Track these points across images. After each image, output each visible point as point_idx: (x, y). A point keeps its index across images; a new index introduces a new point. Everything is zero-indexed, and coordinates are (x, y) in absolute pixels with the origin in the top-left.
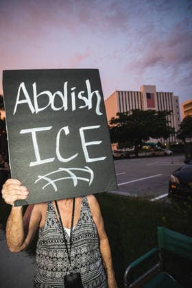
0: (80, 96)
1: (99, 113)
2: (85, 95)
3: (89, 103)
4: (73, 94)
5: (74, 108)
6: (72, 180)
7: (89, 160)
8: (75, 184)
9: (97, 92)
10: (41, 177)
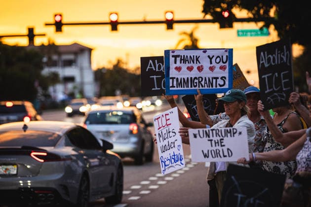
0: (282, 56)
1: (289, 64)
2: (284, 55)
3: (285, 59)
4: (279, 55)
5: (279, 63)
6: (278, 100)
7: (284, 89)
8: (279, 100)
9: (288, 52)
10: (269, 98)
